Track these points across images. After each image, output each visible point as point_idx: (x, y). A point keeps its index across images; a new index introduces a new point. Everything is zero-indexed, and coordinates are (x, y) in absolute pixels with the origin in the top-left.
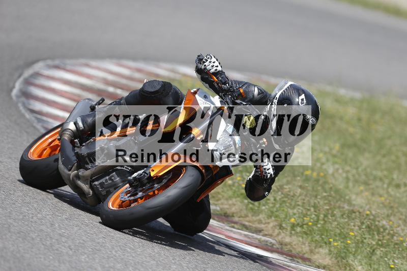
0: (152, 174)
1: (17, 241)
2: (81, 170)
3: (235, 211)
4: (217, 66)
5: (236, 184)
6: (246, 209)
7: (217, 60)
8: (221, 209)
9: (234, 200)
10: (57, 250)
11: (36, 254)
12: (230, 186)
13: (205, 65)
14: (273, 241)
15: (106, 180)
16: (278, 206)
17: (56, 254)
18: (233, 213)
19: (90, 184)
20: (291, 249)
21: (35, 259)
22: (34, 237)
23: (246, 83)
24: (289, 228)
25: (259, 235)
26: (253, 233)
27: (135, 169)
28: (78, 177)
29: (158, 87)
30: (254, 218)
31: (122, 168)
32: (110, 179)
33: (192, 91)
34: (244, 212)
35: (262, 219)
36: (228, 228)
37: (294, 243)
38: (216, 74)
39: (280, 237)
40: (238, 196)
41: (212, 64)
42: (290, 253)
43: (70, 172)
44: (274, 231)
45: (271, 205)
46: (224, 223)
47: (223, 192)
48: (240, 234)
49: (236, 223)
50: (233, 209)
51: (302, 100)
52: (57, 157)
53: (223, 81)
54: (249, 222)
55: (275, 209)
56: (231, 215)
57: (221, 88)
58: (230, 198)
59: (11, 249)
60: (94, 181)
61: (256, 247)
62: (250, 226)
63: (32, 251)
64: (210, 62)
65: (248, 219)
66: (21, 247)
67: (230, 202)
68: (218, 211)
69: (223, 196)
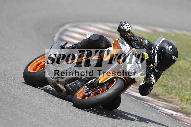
0: (100, 82)
1: (57, 108)
9: (159, 88)
10: (75, 112)
11: (66, 114)
13: (124, 27)
14: (178, 107)
16: (180, 90)
17: (75, 114)
20: (187, 110)
21: (65, 116)
22: (65, 106)
23: (142, 38)
24: (186, 101)
25: (171, 104)
26: (168, 103)
30: (169, 96)
31: (81, 78)
32: (75, 83)
33: (116, 40)
34: (164, 93)
35: (173, 97)
36: (156, 101)
37: (188, 108)
39: (181, 105)
42: (186, 113)
43: (53, 79)
44: (178, 102)
45: (177, 90)
46: (154, 98)
48: (162, 104)
49: (160, 98)
50: (159, 92)
51: (171, 48)
53: (133, 36)
54: (166, 98)
55: (178, 92)
57: (132, 39)
59: (54, 112)
61: (170, 110)
62: (167, 100)
63: (64, 113)
65: (166, 97)
66: (58, 110)
67: (158, 89)
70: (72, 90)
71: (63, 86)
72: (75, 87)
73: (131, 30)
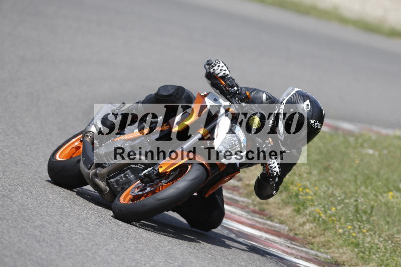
0: (161, 170)
2: (99, 168)
3: (346, 260)
4: (225, 71)
5: (347, 233)
6: (357, 258)
7: (225, 65)
8: (332, 258)
9: (345, 248)
12: (340, 234)
13: (214, 69)
15: (121, 178)
18: (344, 262)
19: (107, 181)
23: (255, 90)
27: (147, 166)
28: (96, 175)
29: (172, 91)
31: (136, 166)
32: (125, 176)
33: (202, 94)
34: (355, 261)
38: (224, 77)
40: (349, 245)
41: (220, 68)
43: (90, 171)
47: (333, 240)
50: (344, 258)
51: (308, 105)
52: (79, 159)
53: (231, 85)
55: (385, 258)
56: (342, 263)
57: (228, 91)
58: (341, 246)
60: (110, 178)
64: (219, 66)
67: (341, 251)
68: (329, 259)
69: (334, 245)
70: (119, 189)
71: (105, 182)
72: (125, 184)
73: (228, 75)
